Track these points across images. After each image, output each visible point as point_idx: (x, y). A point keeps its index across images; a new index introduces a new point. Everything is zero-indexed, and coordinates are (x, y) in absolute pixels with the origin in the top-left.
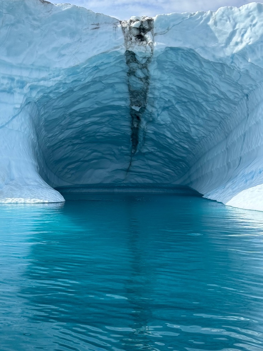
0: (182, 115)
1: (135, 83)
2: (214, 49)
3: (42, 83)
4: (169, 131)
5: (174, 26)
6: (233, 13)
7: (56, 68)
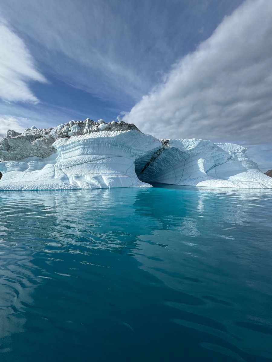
0: (161, 164)
1: (155, 155)
2: (183, 148)
4: (155, 168)
5: (174, 142)
6: (189, 140)
7: (145, 151)
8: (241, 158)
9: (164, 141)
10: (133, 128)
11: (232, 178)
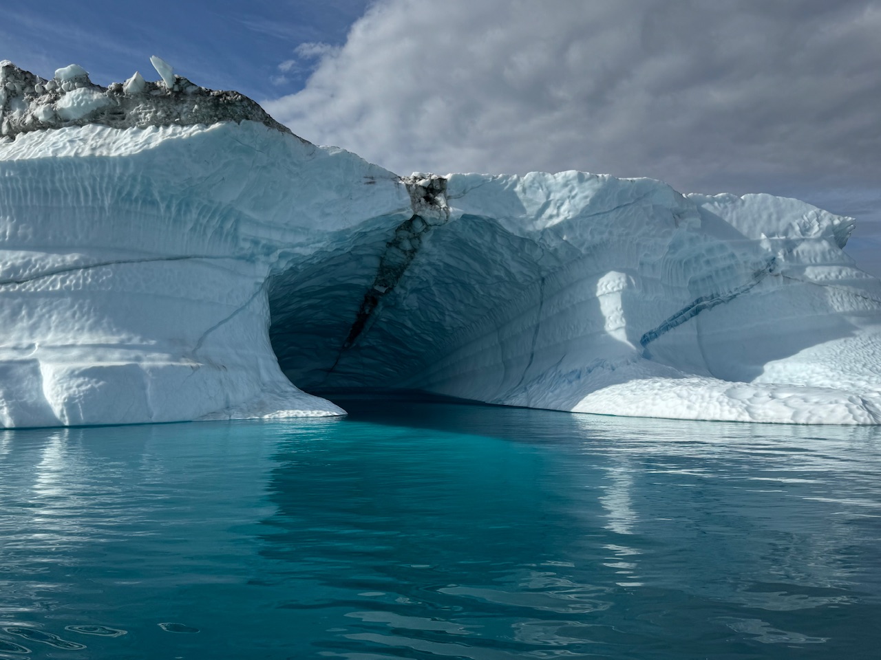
0: (437, 300)
1: (394, 256)
2: (522, 221)
3: (298, 250)
4: (410, 320)
5: (472, 188)
6: (546, 180)
7: (318, 230)
8: (819, 269)
9: (421, 183)
10: (238, 110)
11: (776, 370)
